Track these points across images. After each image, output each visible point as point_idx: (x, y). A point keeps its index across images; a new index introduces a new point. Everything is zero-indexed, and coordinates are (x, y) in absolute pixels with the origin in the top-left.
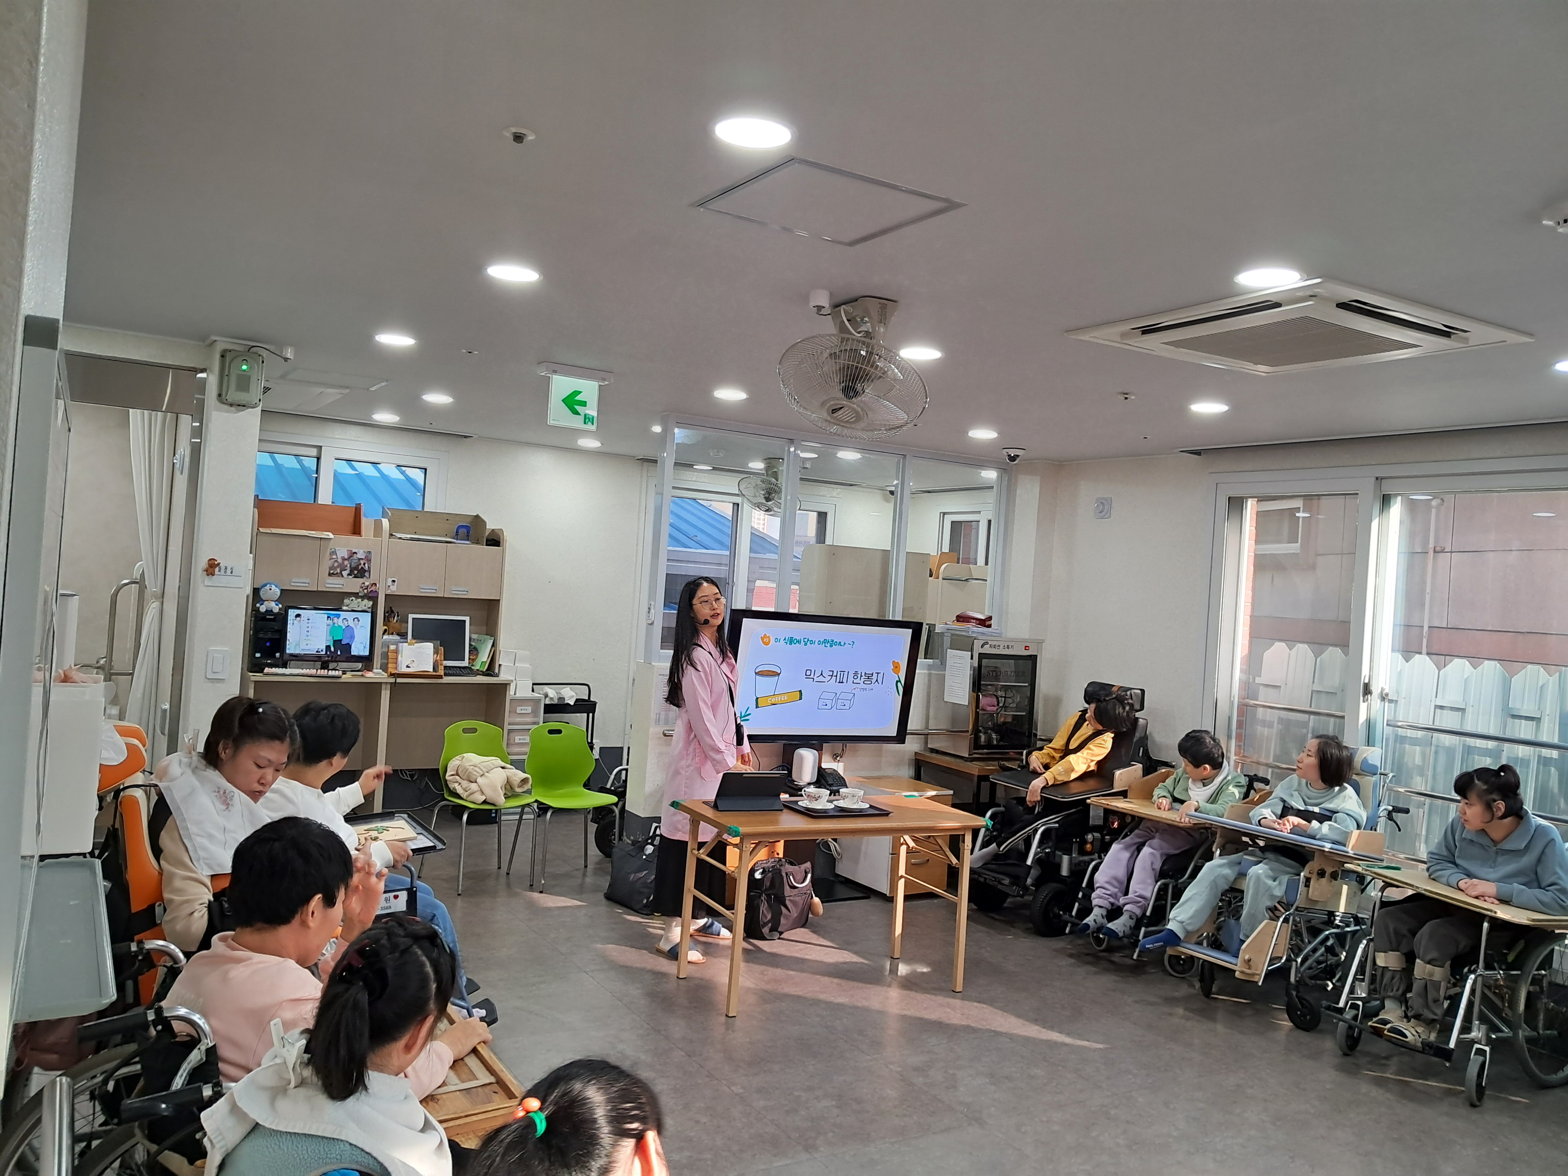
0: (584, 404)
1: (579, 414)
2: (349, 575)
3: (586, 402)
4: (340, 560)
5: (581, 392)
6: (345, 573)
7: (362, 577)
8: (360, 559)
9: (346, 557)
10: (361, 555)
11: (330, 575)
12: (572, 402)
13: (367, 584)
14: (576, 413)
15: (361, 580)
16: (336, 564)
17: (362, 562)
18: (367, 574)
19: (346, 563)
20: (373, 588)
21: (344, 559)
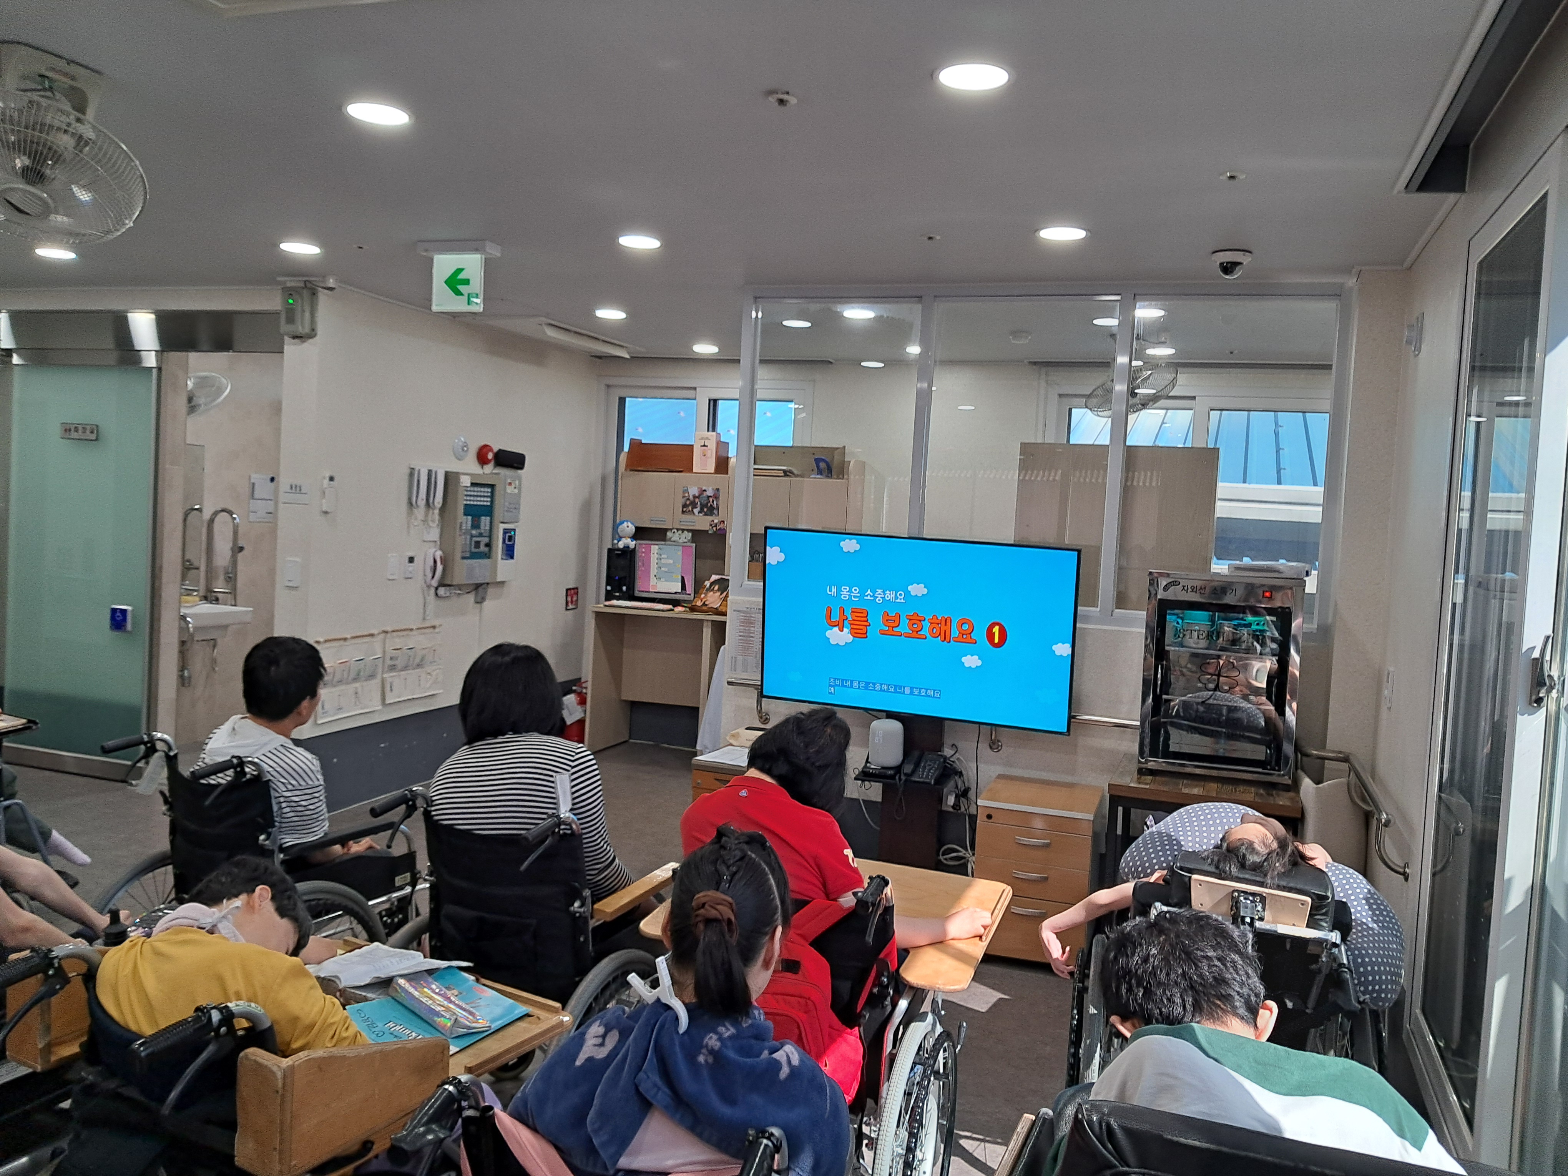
0: (467, 282)
1: (462, 294)
2: (699, 512)
3: (469, 280)
4: (691, 498)
5: (463, 269)
6: (696, 511)
7: (711, 515)
8: (709, 497)
9: (697, 495)
10: (710, 492)
11: (683, 512)
12: (455, 282)
13: (716, 521)
14: (459, 293)
15: (710, 518)
16: (688, 502)
17: (711, 500)
18: (715, 512)
19: (697, 500)
20: (721, 526)
21: (695, 497)
